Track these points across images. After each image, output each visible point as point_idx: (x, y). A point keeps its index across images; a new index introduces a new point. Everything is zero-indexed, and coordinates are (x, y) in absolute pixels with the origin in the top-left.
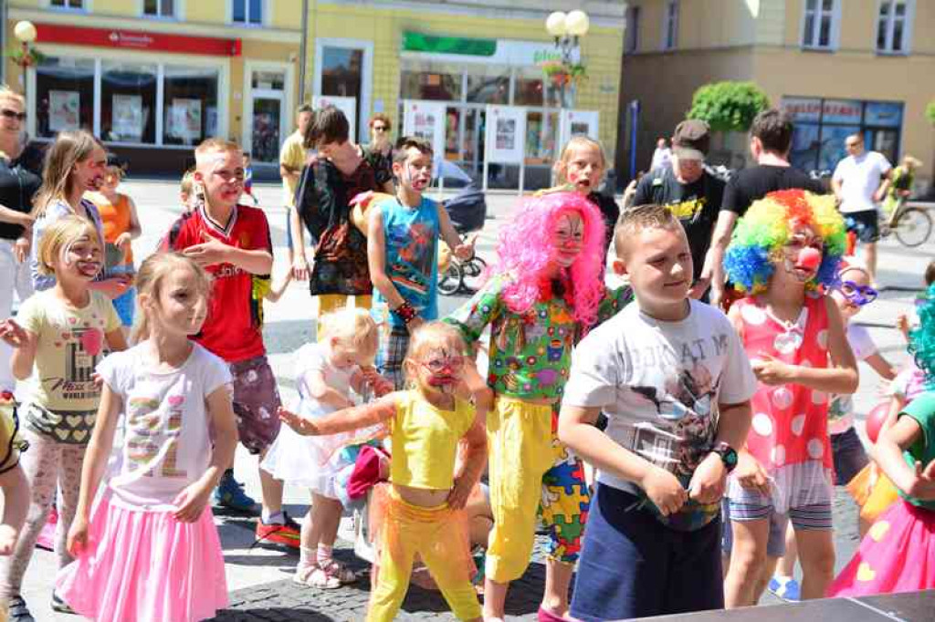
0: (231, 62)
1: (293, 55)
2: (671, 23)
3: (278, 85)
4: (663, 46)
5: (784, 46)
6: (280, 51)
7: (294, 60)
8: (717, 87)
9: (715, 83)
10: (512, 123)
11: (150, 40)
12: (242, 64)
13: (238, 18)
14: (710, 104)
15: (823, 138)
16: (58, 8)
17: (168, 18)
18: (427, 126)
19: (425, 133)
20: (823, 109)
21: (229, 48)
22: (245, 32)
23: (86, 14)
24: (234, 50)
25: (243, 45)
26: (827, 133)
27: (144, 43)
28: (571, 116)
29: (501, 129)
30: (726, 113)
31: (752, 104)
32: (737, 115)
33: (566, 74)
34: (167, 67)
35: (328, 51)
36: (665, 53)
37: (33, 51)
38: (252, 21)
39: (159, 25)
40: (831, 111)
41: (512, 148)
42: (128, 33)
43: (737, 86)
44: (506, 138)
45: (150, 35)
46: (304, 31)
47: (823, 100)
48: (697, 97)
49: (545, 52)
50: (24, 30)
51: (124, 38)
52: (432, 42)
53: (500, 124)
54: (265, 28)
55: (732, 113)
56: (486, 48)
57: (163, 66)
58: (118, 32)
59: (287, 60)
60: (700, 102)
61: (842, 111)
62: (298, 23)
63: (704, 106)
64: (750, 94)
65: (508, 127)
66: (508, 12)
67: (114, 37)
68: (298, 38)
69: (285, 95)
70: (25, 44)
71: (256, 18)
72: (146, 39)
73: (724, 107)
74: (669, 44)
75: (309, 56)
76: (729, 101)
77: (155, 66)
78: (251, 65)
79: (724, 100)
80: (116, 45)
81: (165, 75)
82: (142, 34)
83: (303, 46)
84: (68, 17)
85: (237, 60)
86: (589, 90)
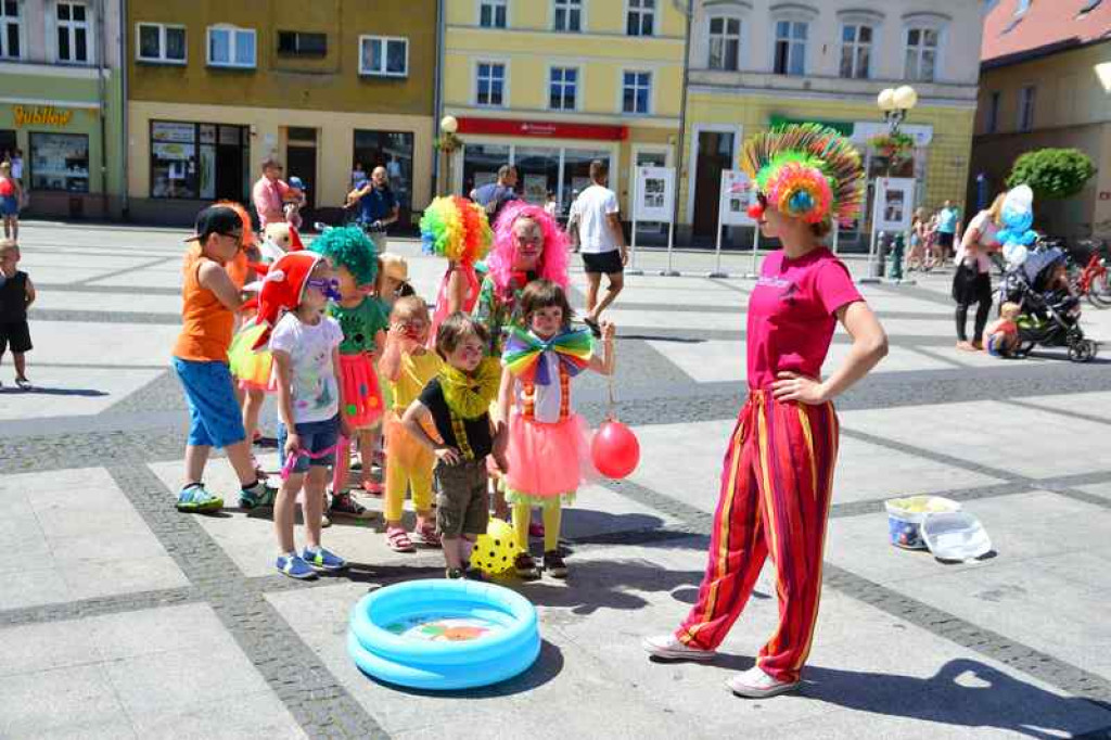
0: (621, 146)
1: (672, 139)
2: (1027, 105)
3: (660, 163)
4: (1019, 127)
6: (661, 136)
7: (674, 143)
8: (1037, 154)
9: (1036, 150)
11: (555, 129)
12: (629, 148)
13: (628, 106)
14: (1029, 171)
16: (483, 105)
17: (570, 110)
21: (617, 133)
22: (634, 120)
23: (505, 109)
24: (622, 135)
25: (630, 132)
27: (547, 131)
28: (886, 184)
30: (1046, 179)
31: (1074, 169)
32: (1057, 182)
33: (893, 146)
34: (567, 150)
35: (703, 136)
36: (1021, 133)
37: (454, 140)
38: (639, 110)
39: (562, 116)
42: (536, 123)
43: (1058, 153)
45: (553, 124)
46: (683, 118)
48: (1017, 164)
50: (448, 122)
51: (532, 127)
54: (650, 116)
55: (1052, 180)
57: (563, 149)
58: (528, 123)
59: (667, 142)
60: (1019, 169)
62: (678, 111)
64: (1072, 160)
67: (525, 127)
68: (677, 124)
70: (449, 133)
71: (643, 107)
72: (551, 128)
73: (1043, 173)
74: (1025, 125)
75: (686, 139)
76: (1048, 166)
77: (558, 150)
78: (637, 148)
79: (1044, 165)
80: (525, 134)
81: (566, 158)
82: (546, 124)
83: (682, 131)
84: (489, 112)
85: (625, 143)
86: (939, 166)
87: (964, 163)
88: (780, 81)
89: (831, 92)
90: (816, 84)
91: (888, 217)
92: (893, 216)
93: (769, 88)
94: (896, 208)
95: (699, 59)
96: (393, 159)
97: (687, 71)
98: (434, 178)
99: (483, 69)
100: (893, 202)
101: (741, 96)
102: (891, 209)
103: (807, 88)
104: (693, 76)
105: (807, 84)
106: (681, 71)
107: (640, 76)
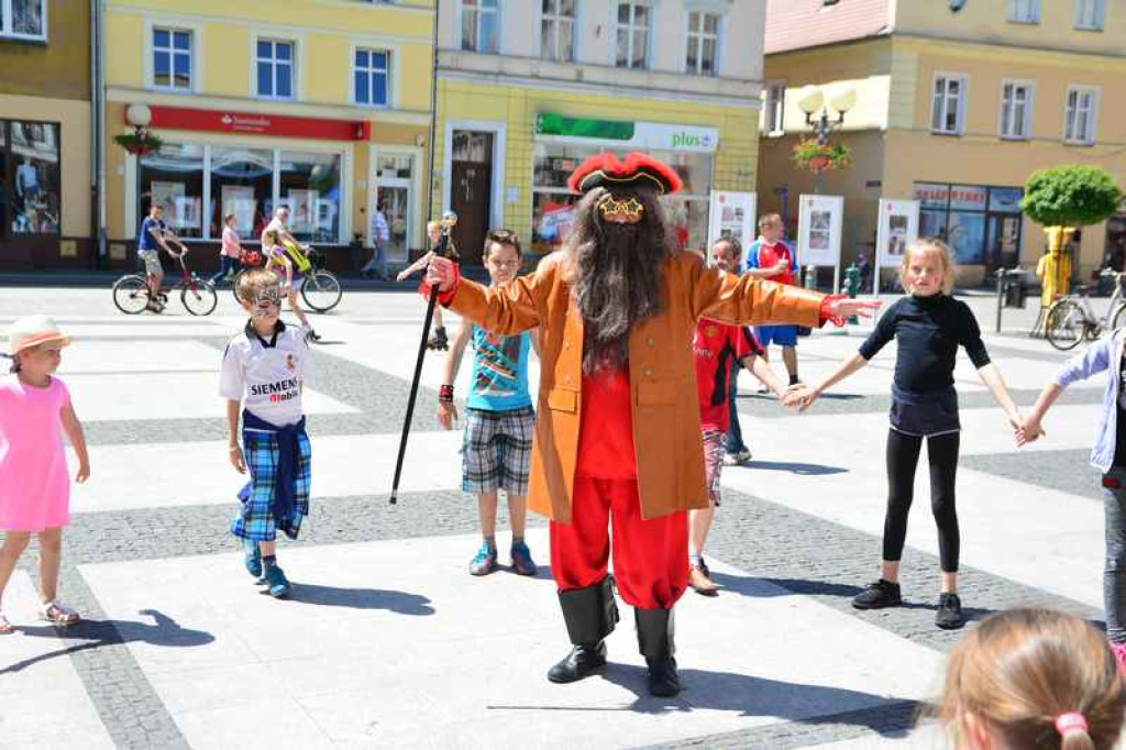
0: (356, 146)
1: (421, 139)
3: (404, 173)
5: (914, 130)
6: (406, 135)
7: (422, 145)
10: (827, 215)
11: (267, 123)
12: (368, 150)
13: (361, 95)
15: (951, 226)
16: (164, 88)
17: (285, 98)
18: (735, 222)
19: (733, 230)
20: (951, 195)
21: (355, 131)
23: (193, 94)
24: (360, 134)
25: (372, 128)
26: (954, 218)
27: (259, 126)
28: (889, 207)
29: (816, 224)
34: (284, 153)
35: (458, 136)
37: (148, 137)
38: (375, 101)
39: (274, 106)
40: (959, 197)
41: (826, 247)
42: (242, 115)
44: (819, 234)
45: (267, 117)
46: (434, 112)
47: (950, 185)
49: (683, 134)
51: (237, 121)
52: (568, 125)
53: (814, 217)
54: (390, 109)
56: (623, 130)
57: (281, 154)
58: (232, 115)
59: (415, 143)
61: (969, 198)
62: (427, 105)
63: (1048, 192)
65: (824, 222)
66: (646, 92)
67: (226, 120)
68: (426, 121)
69: (412, 184)
70: (139, 127)
71: (380, 97)
72: (261, 122)
75: (438, 140)
77: (271, 153)
78: (377, 151)
80: (229, 129)
81: (282, 163)
82: (257, 116)
83: (433, 131)
84: (173, 97)
85: (361, 143)
86: (726, 176)
87: (752, 173)
88: (546, 69)
89: (607, 84)
90: (590, 74)
91: (891, 250)
92: (897, 248)
93: (535, 77)
94: (900, 237)
95: (451, 37)
96: (28, 162)
97: (436, 52)
98: (95, 190)
99: (160, 36)
100: (897, 229)
101: (503, 86)
102: (895, 238)
103: (579, 80)
104: (444, 59)
105: (580, 74)
106: (430, 51)
107: (375, 55)
